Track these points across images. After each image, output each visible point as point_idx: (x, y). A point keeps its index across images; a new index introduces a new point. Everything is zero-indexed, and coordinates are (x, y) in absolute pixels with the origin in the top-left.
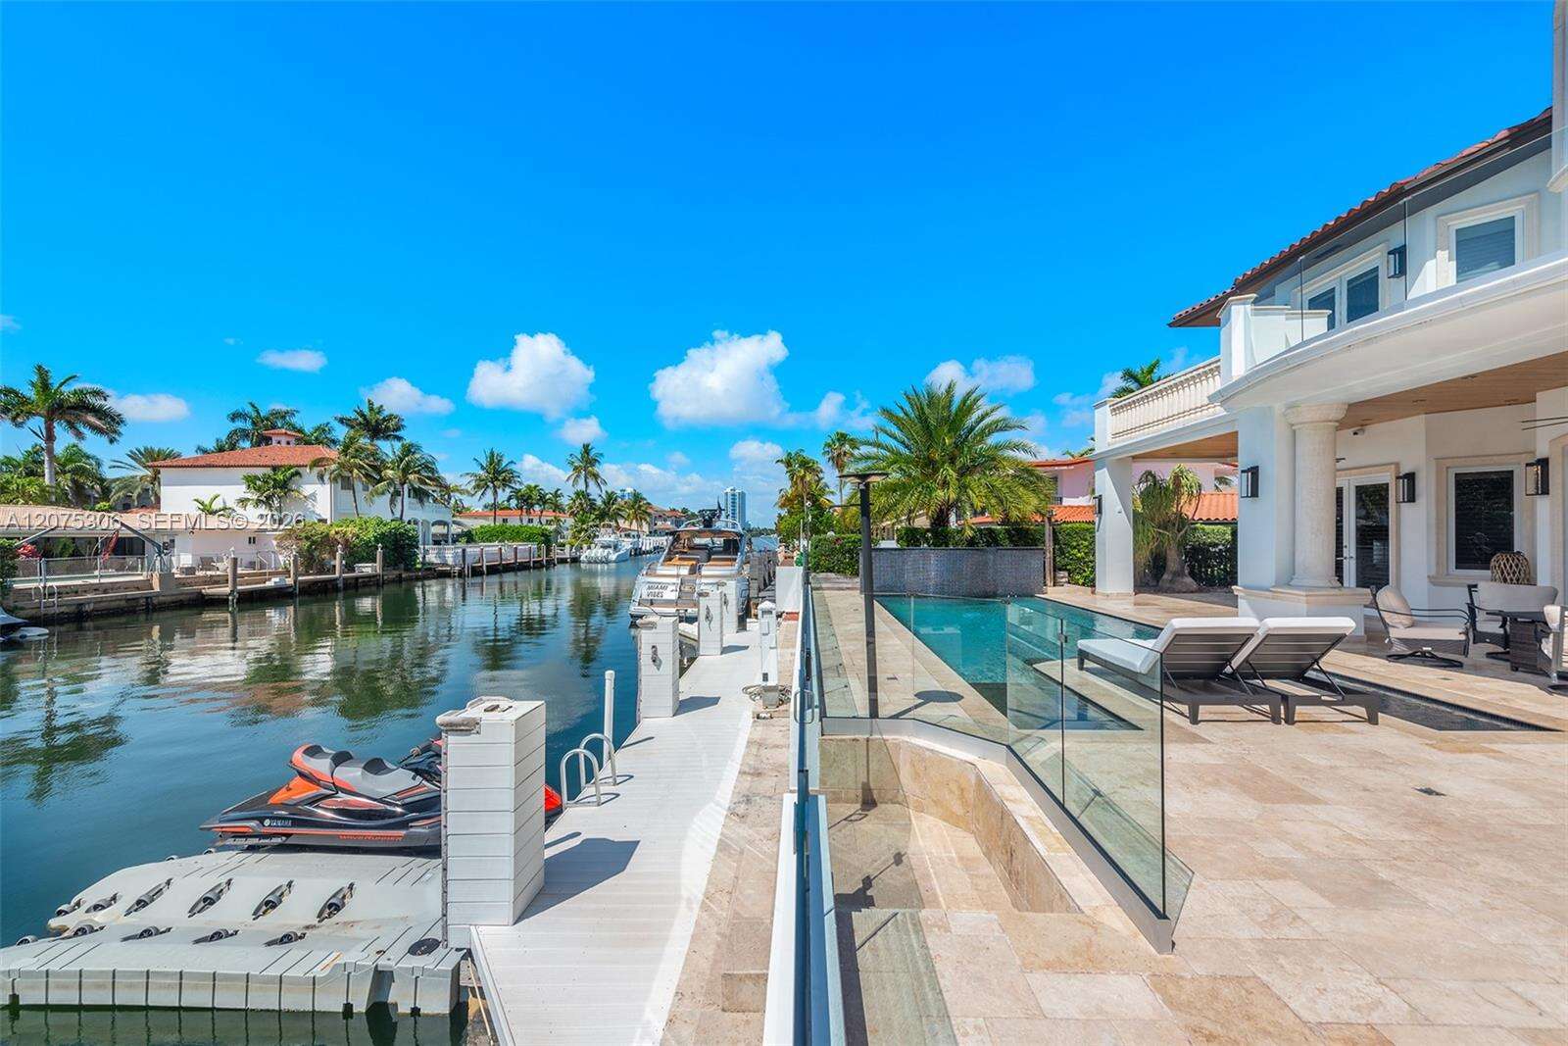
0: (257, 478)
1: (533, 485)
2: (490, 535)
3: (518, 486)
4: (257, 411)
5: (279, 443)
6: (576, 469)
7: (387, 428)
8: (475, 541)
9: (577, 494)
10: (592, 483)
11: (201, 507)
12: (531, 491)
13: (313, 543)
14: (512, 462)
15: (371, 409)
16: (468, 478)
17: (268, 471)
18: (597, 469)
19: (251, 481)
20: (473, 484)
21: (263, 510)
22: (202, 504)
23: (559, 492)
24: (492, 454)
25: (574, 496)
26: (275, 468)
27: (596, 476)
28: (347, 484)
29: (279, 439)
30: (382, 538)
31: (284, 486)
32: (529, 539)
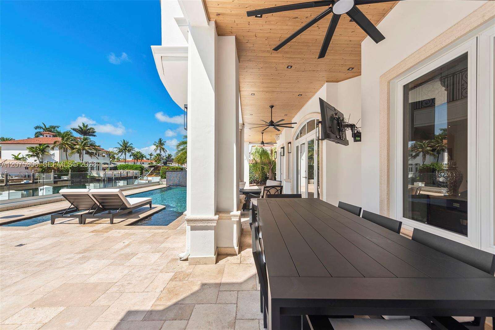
0: (33, 148)
1: (138, 151)
2: (124, 168)
3: (134, 152)
4: (45, 126)
5: (47, 136)
6: (157, 146)
7: (89, 132)
8: (118, 170)
9: (157, 155)
10: (162, 151)
11: (14, 157)
12: (137, 153)
13: (44, 169)
14: (131, 144)
15: (84, 126)
16: (117, 149)
17: (38, 146)
18: (163, 147)
19: (31, 149)
20: (118, 151)
21: (36, 158)
22: (15, 156)
23: (152, 154)
24: (124, 141)
25: (156, 155)
26: (40, 145)
27: (163, 149)
28: (66, 150)
29: (47, 135)
30: (73, 168)
31: (43, 151)
32: (136, 169)
